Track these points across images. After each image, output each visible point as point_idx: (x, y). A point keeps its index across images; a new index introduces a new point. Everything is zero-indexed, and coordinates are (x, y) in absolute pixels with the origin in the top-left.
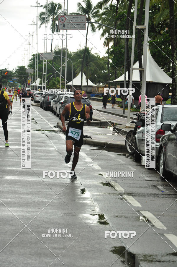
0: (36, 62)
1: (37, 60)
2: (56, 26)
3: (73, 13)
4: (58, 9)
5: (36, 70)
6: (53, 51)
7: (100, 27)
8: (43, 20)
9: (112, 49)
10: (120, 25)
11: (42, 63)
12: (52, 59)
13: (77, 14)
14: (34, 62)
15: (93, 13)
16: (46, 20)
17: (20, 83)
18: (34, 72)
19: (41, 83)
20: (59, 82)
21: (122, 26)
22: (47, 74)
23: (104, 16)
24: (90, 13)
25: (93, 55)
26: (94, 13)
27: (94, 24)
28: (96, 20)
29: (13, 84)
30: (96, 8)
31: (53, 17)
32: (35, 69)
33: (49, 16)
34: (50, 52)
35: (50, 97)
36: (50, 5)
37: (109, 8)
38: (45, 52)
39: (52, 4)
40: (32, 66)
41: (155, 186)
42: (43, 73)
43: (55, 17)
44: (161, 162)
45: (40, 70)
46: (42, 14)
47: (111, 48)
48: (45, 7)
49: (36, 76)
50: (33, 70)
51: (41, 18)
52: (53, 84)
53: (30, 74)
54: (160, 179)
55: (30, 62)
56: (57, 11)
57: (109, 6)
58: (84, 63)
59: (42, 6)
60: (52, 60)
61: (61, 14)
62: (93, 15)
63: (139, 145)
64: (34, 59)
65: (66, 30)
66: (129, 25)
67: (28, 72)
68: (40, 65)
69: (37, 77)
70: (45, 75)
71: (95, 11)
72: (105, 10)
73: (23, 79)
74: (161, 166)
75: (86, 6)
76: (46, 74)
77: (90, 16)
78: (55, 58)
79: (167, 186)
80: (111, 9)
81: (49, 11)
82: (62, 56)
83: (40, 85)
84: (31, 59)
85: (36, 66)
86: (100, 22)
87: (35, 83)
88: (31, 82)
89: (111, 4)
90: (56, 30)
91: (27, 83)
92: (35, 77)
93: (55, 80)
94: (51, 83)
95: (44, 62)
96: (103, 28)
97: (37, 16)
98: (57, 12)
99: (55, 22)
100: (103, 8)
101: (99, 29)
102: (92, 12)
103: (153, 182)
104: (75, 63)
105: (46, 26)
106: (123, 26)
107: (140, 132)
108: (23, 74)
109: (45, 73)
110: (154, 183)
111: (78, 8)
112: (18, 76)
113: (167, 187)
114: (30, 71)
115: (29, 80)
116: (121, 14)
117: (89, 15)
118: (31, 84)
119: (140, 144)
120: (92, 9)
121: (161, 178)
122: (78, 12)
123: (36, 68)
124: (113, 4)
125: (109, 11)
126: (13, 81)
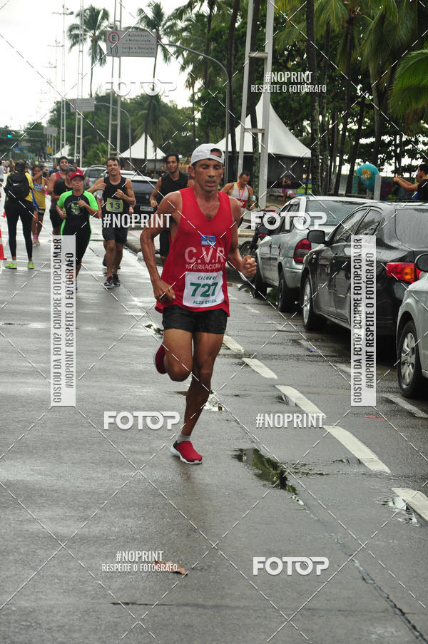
0: (63, 115)
1: (64, 111)
2: (98, 50)
3: (129, 28)
4: (103, 18)
5: (63, 130)
6: (94, 95)
7: (179, 52)
8: (76, 39)
9: (200, 95)
10: (214, 50)
11: (72, 117)
12: (93, 110)
13: (137, 28)
14: (59, 115)
15: (165, 27)
16: (80, 38)
17: (33, 153)
18: (59, 133)
19: (71, 154)
20: (105, 152)
21: (218, 52)
22: (83, 137)
23: (185, 34)
24: (160, 28)
25: (167, 104)
26: (168, 28)
27: (167, 47)
28: (171, 40)
29: (20, 154)
30: (171, 19)
31: (94, 34)
32: (62, 128)
33: (85, 31)
34: (88, 97)
35: (91, 179)
36: (88, 11)
37: (195, 18)
38: (80, 97)
39: (92, 9)
40: (54, 122)
41: (296, 342)
42: (76, 136)
43: (97, 33)
44: (306, 298)
45: (71, 129)
46: (72, 28)
47: (199, 92)
48: (78, 15)
49: (63, 141)
50: (56, 129)
51: (71, 34)
52: (95, 156)
53: (51, 136)
54: (303, 329)
55: (52, 114)
56: (101, 23)
57: (194, 15)
58: (151, 117)
59: (72, 13)
60: (92, 112)
61: (109, 29)
62: (165, 30)
63: (264, 268)
64: (58, 110)
65: (119, 57)
66: (233, 51)
67: (47, 133)
68: (70, 121)
69: (65, 143)
70: (79, 139)
71: (168, 24)
72: (186, 23)
73: (39, 145)
74: (306, 306)
75: (153, 14)
76: (81, 136)
77: (161, 32)
78: (96, 107)
79: (316, 340)
80: (197, 21)
81: (85, 22)
82: (111, 106)
83: (70, 158)
84: (54, 110)
85: (63, 123)
86: (178, 44)
87: (59, 153)
88: (54, 151)
89: (198, 12)
90: (98, 57)
91: (45, 153)
92: (61, 142)
93: (98, 149)
94: (89, 153)
95: (77, 116)
96: (183, 55)
97: (64, 32)
98: (100, 25)
99: (96, 42)
100: (184, 18)
101: (177, 57)
102: (163, 26)
103: (292, 334)
104: (133, 118)
105: (81, 50)
106: (221, 52)
107: (263, 245)
108: (37, 137)
109: (79, 136)
110: (294, 336)
111: (139, 18)
112: (28, 141)
113: (318, 344)
114: (52, 132)
115: (49, 149)
116: (217, 29)
117: (158, 30)
118: (54, 154)
119: (265, 266)
120: (164, 20)
121: (305, 327)
122: (137, 26)
123: (63, 126)
124: (201, 12)
125: (193, 25)
126: (21, 150)
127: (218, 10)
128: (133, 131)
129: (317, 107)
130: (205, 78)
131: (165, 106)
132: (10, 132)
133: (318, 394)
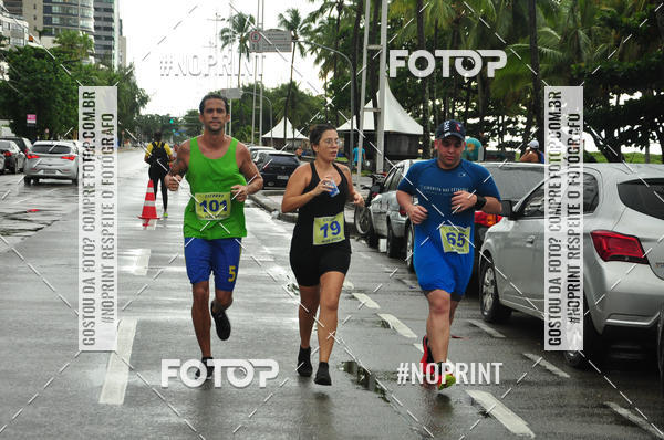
2: (245, 50)
3: (271, 30)
4: (249, 23)
7: (313, 49)
8: (226, 40)
9: (331, 83)
10: (342, 46)
12: (240, 98)
16: (230, 39)
20: (250, 133)
21: (345, 48)
23: (319, 34)
24: (298, 29)
26: (304, 29)
27: (303, 44)
28: (307, 39)
30: (307, 22)
31: (242, 36)
33: (234, 33)
34: (237, 87)
36: (236, 17)
37: (327, 21)
39: (240, 15)
43: (244, 35)
46: (223, 31)
47: (330, 81)
48: (228, 21)
51: (222, 36)
56: (248, 26)
57: (326, 18)
58: (289, 104)
59: (223, 19)
62: (302, 31)
71: (305, 26)
72: (320, 24)
75: (291, 18)
77: (298, 33)
78: (244, 96)
80: (330, 23)
82: (254, 94)
89: (329, 15)
98: (247, 29)
99: (244, 42)
100: (317, 21)
102: (300, 28)
104: (274, 104)
105: (231, 48)
106: (348, 47)
112: (186, 126)
117: (295, 31)
120: (301, 22)
124: (331, 16)
125: (326, 27)
126: (180, 133)
127: (346, 13)
128: (275, 115)
129: (427, 91)
130: (335, 71)
131: (302, 93)
132: (170, 119)
133: (413, 320)
